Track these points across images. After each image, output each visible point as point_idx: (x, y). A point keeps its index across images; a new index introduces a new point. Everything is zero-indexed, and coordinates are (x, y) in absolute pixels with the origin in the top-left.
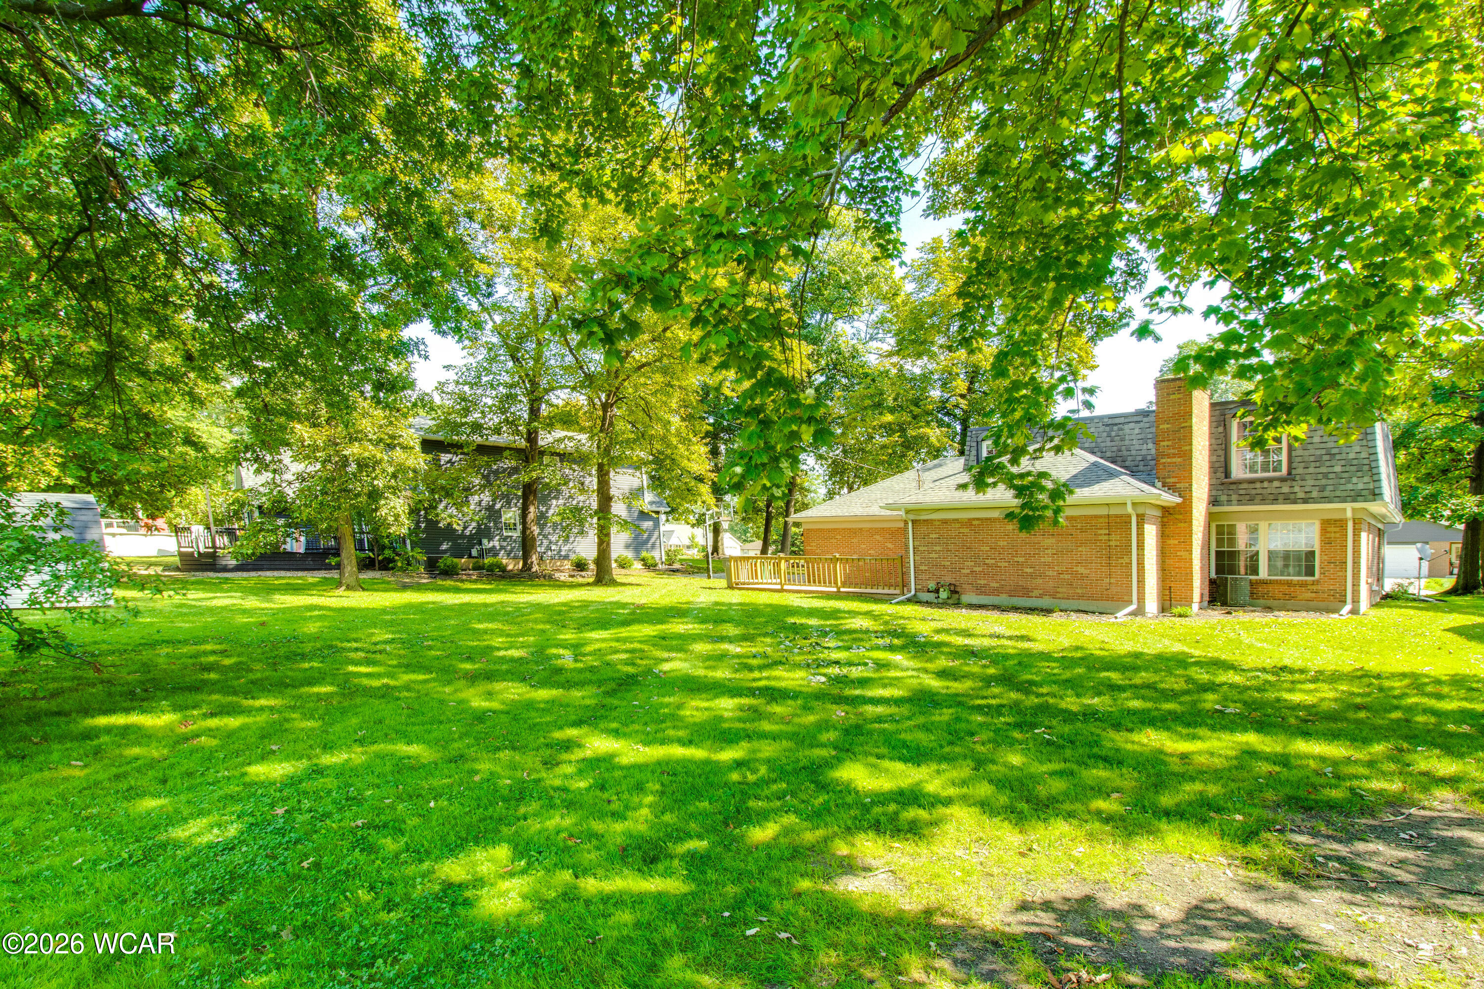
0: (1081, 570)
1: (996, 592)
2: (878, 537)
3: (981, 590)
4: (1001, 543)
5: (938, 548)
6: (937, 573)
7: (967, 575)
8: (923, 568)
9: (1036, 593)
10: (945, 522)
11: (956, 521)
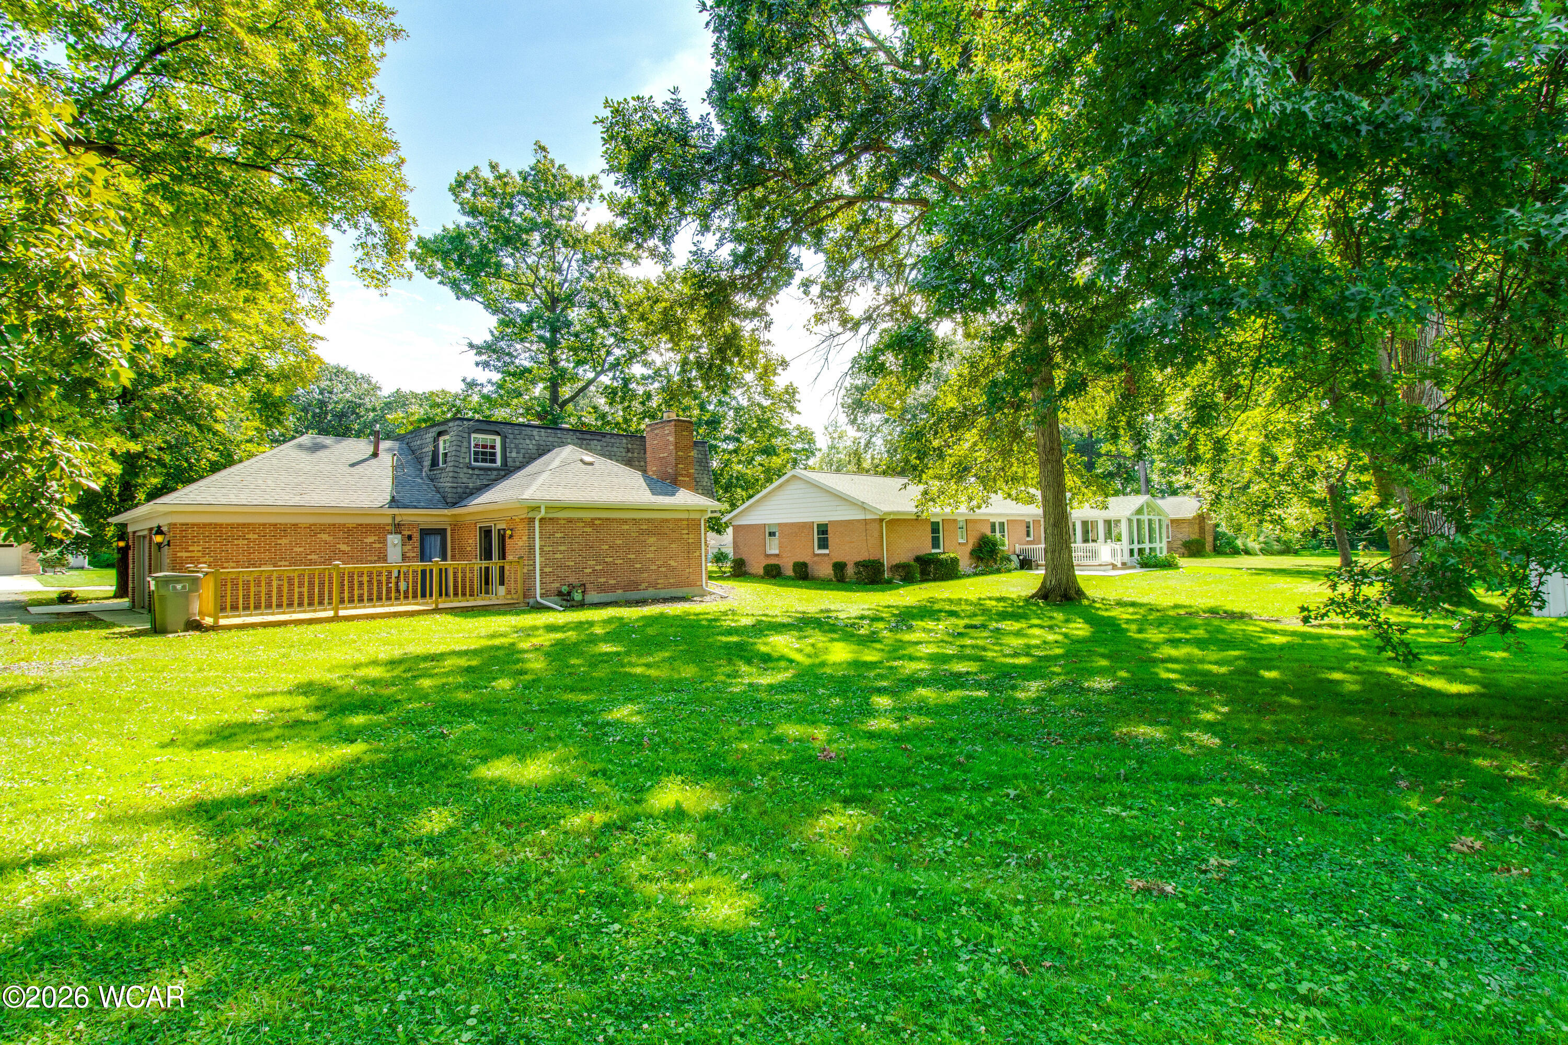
0: (672, 563)
1: (614, 588)
2: (325, 537)
3: (602, 589)
4: (619, 542)
5: (562, 548)
6: (560, 573)
7: (589, 575)
8: (547, 570)
9: (644, 586)
10: (570, 521)
11: (580, 520)
